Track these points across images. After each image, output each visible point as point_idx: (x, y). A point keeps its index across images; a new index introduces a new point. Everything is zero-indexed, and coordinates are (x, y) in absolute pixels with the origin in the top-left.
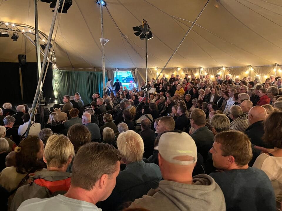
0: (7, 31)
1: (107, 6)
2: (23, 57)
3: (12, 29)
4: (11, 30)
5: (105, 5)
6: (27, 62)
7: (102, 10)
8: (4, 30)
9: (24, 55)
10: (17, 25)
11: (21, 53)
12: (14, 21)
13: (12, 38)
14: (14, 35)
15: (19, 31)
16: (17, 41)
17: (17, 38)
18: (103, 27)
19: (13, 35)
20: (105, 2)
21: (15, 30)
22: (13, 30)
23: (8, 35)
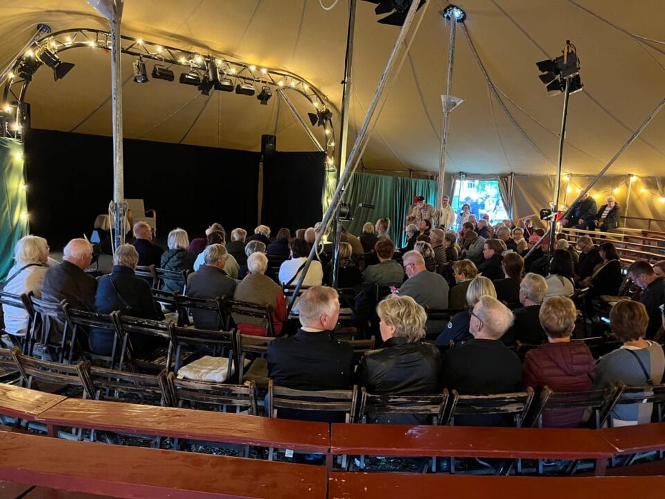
0: (251, 82)
1: (466, 21)
2: (270, 139)
3: (261, 79)
4: (259, 81)
5: (462, 20)
6: (276, 150)
7: (454, 29)
8: (247, 81)
9: (273, 136)
10: (270, 71)
11: (269, 132)
12: (267, 63)
13: (259, 97)
14: (263, 91)
15: (274, 83)
16: (266, 104)
17: (269, 97)
18: (451, 69)
19: (261, 91)
20: (464, 13)
21: (265, 82)
22: (263, 82)
23: (253, 91)
